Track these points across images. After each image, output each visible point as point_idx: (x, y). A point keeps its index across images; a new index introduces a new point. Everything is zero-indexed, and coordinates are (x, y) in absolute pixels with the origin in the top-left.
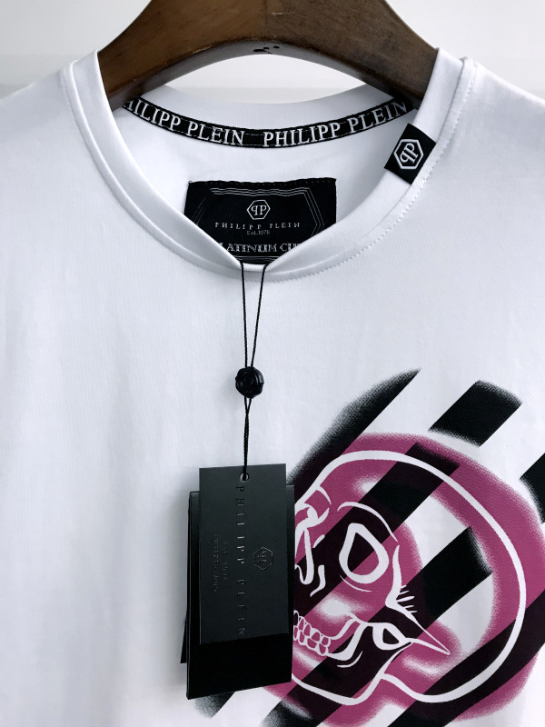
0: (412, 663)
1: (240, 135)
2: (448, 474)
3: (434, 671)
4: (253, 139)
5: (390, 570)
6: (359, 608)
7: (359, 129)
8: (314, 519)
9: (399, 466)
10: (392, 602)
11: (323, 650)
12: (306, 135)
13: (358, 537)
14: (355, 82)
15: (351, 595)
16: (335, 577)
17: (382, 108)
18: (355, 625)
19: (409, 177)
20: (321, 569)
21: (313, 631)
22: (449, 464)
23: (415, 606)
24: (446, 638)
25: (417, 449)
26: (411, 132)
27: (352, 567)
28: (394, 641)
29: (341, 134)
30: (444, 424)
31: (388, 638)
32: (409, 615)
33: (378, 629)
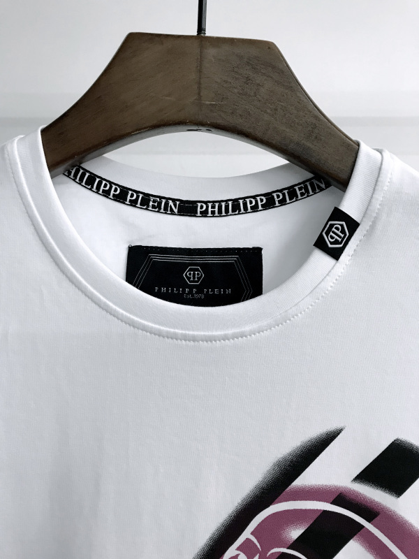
1: (175, 206)
2: (369, 521)
4: (188, 208)
7: (283, 202)
9: (325, 513)
12: (236, 206)
14: (280, 161)
17: (303, 185)
19: (336, 254)
22: (370, 512)
25: (341, 498)
29: (266, 207)
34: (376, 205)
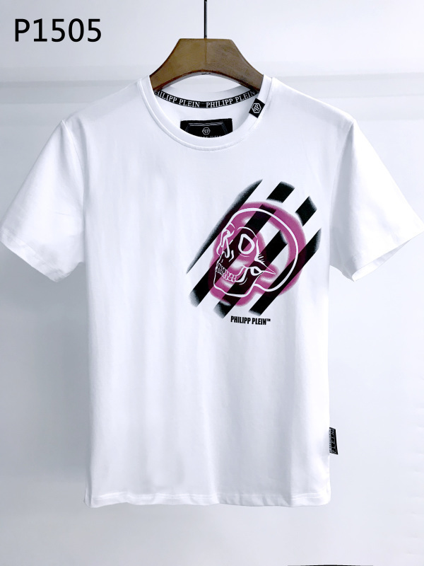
0: (264, 279)
2: (273, 213)
3: (271, 281)
4: (203, 105)
5: (255, 248)
6: (246, 263)
7: (239, 101)
8: (229, 234)
9: (257, 212)
10: (256, 259)
11: (234, 280)
12: (222, 103)
13: (244, 239)
14: (238, 85)
15: (243, 259)
16: (237, 254)
17: (246, 94)
18: (245, 269)
19: (257, 115)
20: (232, 251)
21: (230, 274)
22: (272, 210)
23: (264, 259)
24: (274, 269)
25: (263, 207)
26: (257, 101)
27: (243, 249)
28: (258, 272)
29: (233, 103)
30: (271, 197)
31: (256, 271)
32: (262, 263)
33: (252, 269)
34: (270, 97)
